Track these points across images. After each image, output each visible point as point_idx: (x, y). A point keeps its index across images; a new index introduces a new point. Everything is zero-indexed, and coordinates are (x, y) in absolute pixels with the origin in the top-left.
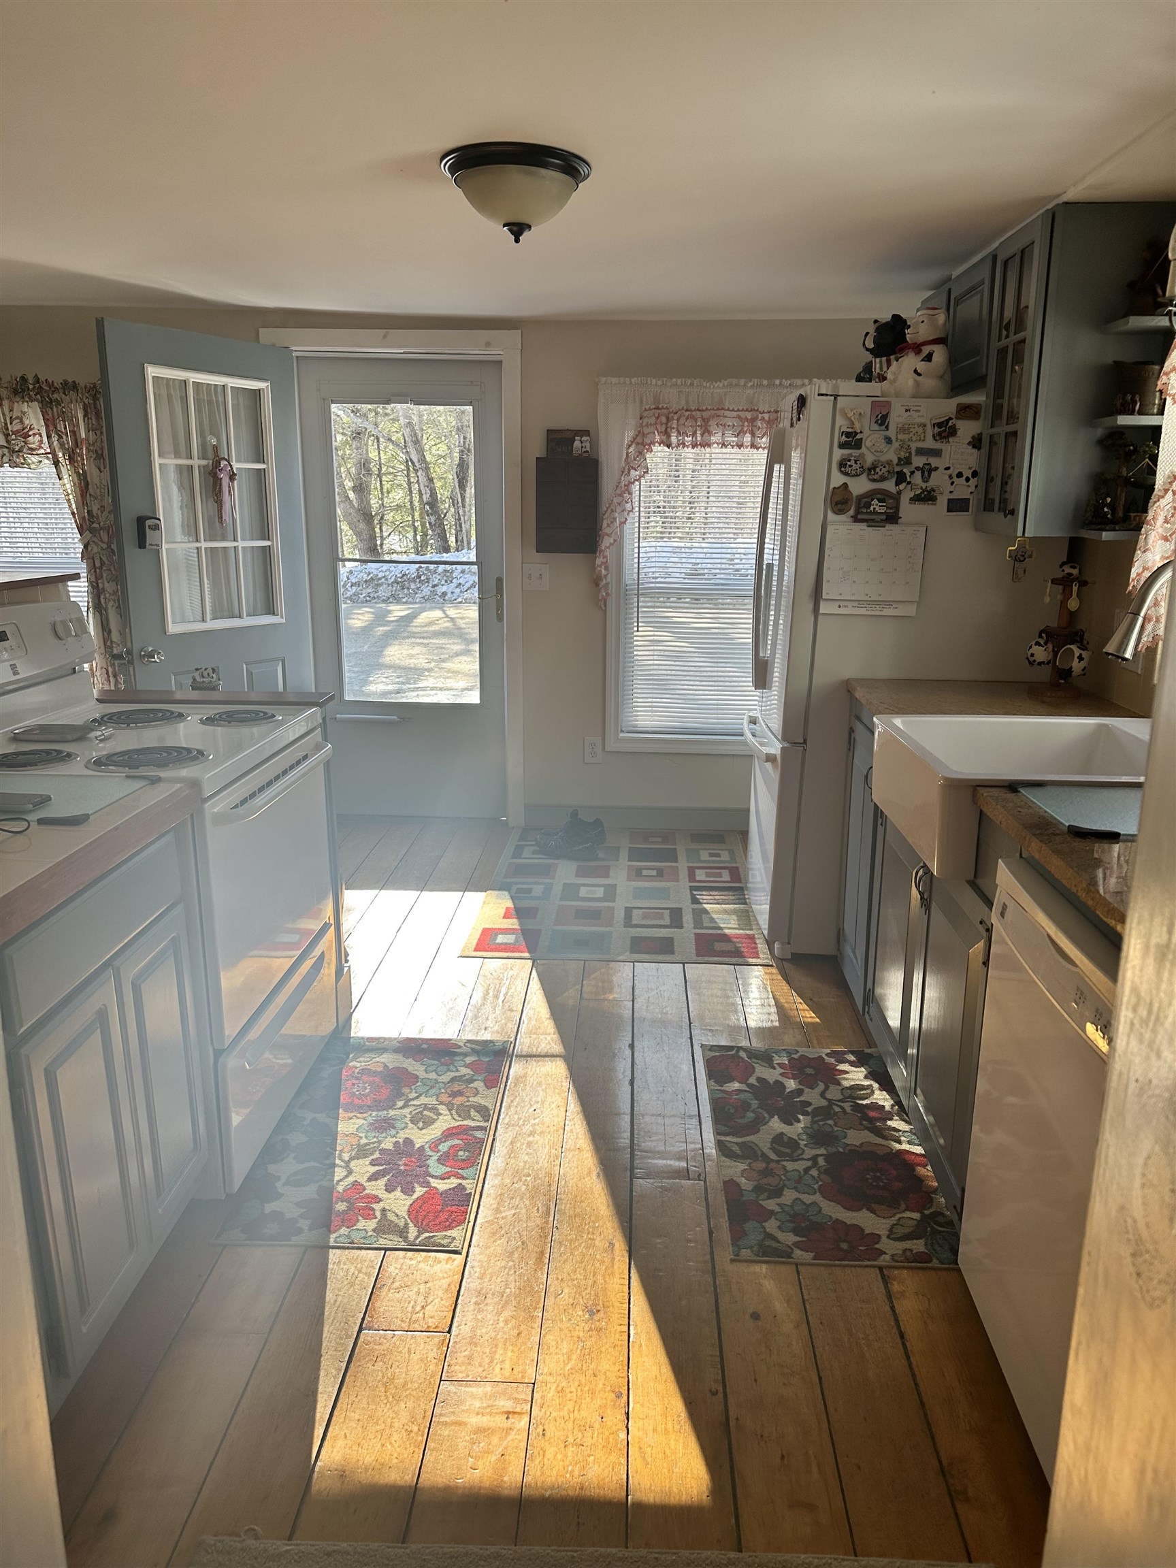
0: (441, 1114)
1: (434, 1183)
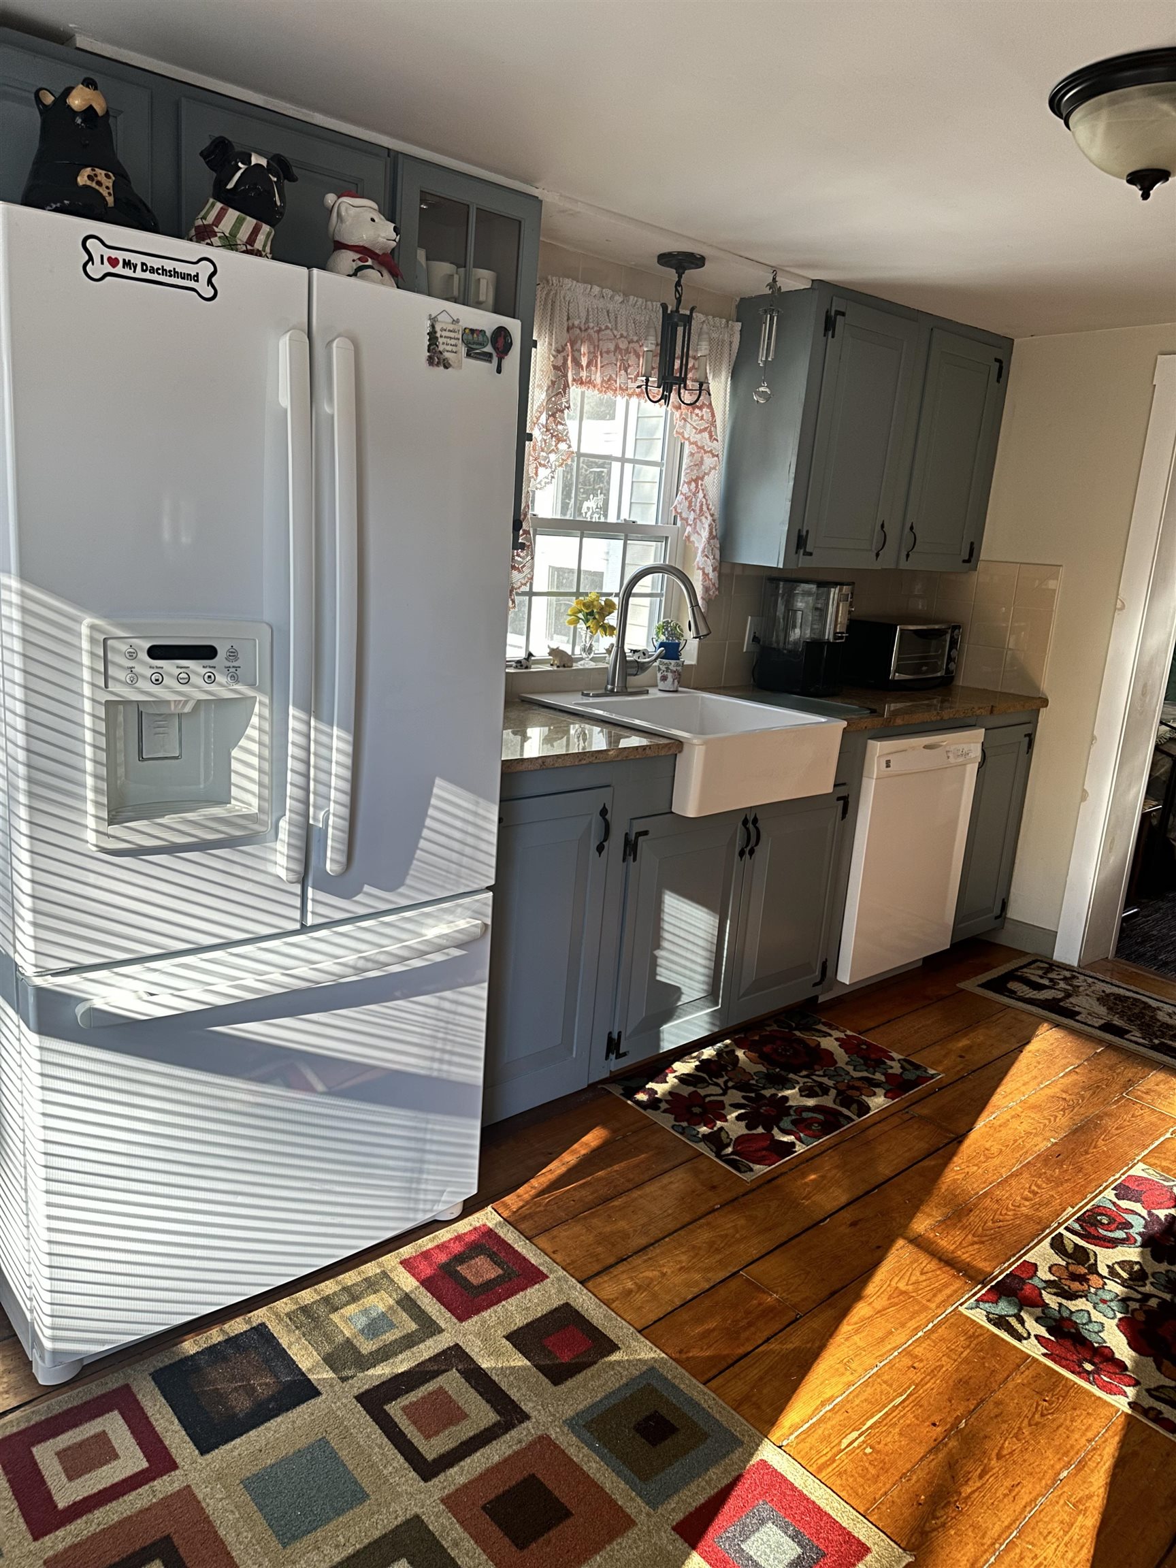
0: (1108, 1266)
1: (1144, 1213)
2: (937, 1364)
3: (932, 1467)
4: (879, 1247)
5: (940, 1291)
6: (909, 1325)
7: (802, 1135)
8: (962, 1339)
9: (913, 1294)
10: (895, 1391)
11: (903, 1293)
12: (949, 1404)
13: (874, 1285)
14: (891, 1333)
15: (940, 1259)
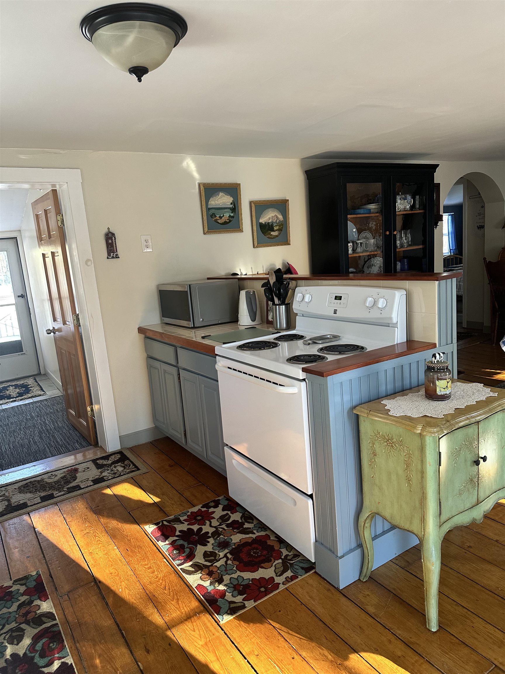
2: (256, 645)
3: (318, 667)
4: (170, 645)
5: (207, 627)
6: (229, 649)
7: (57, 655)
8: (241, 629)
9: (208, 640)
10: (272, 668)
11: (206, 644)
12: (281, 648)
13: (198, 655)
14: (233, 658)
15: (186, 620)
